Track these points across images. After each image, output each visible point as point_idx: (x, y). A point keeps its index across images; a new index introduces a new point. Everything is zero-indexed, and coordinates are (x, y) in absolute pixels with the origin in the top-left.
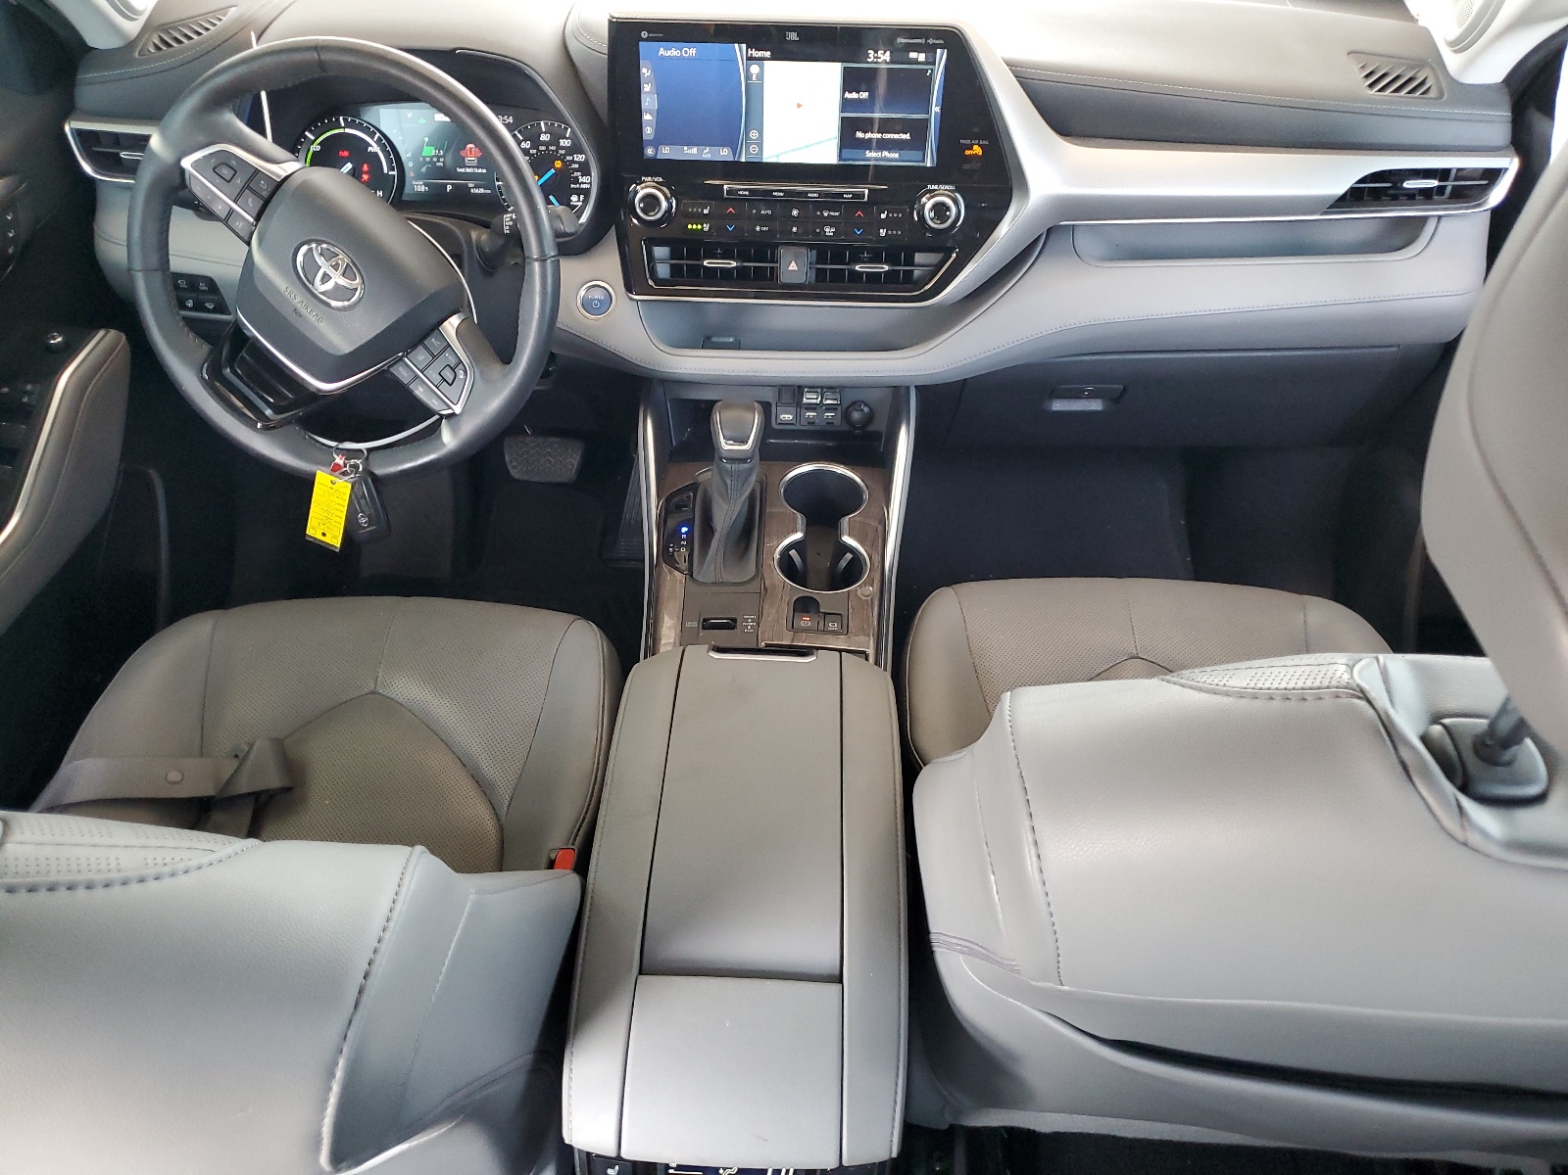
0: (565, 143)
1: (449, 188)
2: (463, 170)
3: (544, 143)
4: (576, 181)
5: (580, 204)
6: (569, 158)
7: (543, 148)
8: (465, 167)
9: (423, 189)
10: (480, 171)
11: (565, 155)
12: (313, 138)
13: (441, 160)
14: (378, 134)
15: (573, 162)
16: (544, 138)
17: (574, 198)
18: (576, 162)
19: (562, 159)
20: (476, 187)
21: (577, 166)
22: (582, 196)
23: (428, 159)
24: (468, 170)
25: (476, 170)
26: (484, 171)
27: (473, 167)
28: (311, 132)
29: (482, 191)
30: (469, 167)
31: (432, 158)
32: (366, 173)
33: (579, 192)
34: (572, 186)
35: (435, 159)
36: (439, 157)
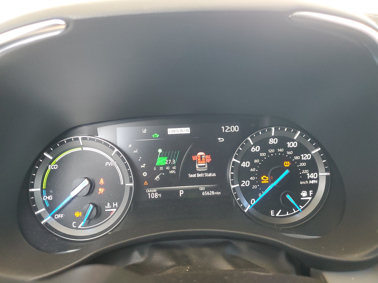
0: (292, 145)
1: (181, 193)
2: (194, 176)
3: (273, 146)
4: (305, 177)
5: (310, 198)
6: (297, 158)
7: (272, 151)
8: (197, 172)
9: (156, 196)
10: (210, 175)
11: (292, 156)
12: (51, 158)
13: (174, 168)
14: (116, 150)
15: (301, 161)
16: (272, 141)
17: (304, 194)
18: (304, 161)
19: (290, 158)
20: (207, 190)
21: (304, 164)
22: (311, 192)
23: (161, 168)
24: (199, 175)
25: (207, 175)
26: (214, 175)
27: (203, 172)
28: (49, 152)
29: (213, 193)
30: (200, 172)
31: (164, 166)
32: (102, 186)
33: (308, 188)
34: (301, 183)
35: (167, 168)
36: (171, 166)
